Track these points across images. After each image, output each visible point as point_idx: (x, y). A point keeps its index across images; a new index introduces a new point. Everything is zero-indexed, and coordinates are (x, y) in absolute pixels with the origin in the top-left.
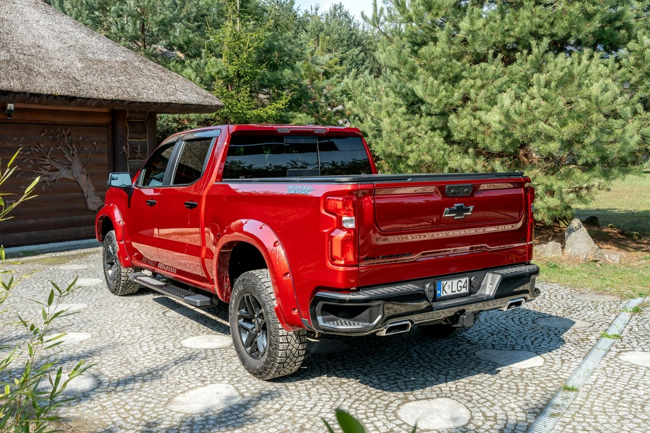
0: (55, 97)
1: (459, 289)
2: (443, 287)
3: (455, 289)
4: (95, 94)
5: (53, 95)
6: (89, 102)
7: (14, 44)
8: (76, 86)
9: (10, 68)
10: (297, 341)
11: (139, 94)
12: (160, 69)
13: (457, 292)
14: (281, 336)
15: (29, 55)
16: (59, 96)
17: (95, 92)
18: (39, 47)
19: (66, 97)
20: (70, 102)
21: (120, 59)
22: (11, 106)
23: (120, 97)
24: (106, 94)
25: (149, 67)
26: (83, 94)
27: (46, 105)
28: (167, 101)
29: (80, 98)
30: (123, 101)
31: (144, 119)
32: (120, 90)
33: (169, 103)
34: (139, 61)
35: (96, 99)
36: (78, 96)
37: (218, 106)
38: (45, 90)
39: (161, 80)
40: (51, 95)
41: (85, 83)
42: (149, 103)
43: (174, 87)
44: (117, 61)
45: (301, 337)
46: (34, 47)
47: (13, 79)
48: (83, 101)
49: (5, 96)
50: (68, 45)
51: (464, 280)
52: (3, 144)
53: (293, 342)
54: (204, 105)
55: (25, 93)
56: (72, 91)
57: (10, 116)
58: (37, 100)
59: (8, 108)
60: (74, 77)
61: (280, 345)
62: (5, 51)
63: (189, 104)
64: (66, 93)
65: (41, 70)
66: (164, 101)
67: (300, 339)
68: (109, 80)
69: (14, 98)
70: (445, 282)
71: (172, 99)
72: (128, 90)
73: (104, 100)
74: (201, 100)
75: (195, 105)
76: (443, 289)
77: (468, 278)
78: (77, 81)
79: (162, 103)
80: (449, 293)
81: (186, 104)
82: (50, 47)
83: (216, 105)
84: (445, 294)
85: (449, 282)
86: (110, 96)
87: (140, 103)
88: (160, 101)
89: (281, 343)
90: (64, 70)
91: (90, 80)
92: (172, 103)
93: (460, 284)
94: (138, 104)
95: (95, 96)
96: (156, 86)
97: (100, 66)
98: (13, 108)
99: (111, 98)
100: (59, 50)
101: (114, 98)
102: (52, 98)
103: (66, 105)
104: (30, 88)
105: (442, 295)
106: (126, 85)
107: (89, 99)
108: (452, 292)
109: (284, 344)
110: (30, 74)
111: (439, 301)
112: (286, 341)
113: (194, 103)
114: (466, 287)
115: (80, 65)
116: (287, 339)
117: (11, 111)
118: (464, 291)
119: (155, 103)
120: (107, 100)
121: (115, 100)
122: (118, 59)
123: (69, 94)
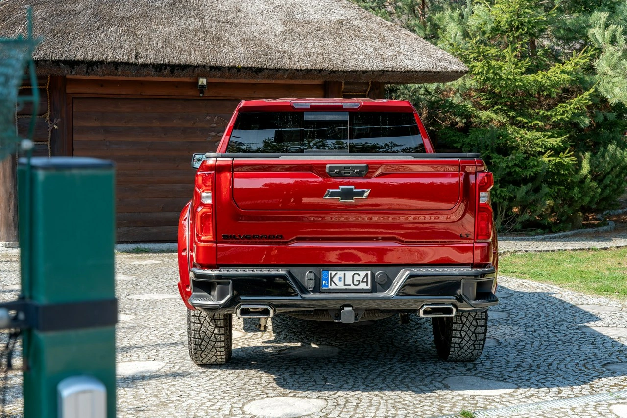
0: (238, 69)
1: (356, 283)
2: (331, 279)
3: (349, 281)
4: (287, 64)
5: (235, 67)
6: (279, 74)
7: (211, 11)
8: (266, 54)
9: (197, 38)
10: (211, 324)
11: (344, 62)
12: (387, 26)
13: (353, 286)
14: (193, 316)
15: (223, 22)
16: (242, 67)
17: (288, 61)
18: (239, 11)
19: (251, 68)
20: (257, 75)
21: (336, 17)
22: (203, 81)
23: (318, 67)
24: (301, 63)
25: (372, 26)
26: (272, 65)
27: (230, 78)
28: (381, 68)
29: (267, 69)
30: (321, 70)
31: (365, 91)
32: (320, 57)
33: (383, 71)
34: (361, 19)
35: (287, 70)
36: (265, 67)
37: (457, 72)
38: (227, 63)
39: (383, 40)
40: (232, 67)
41: (278, 52)
42: (356, 71)
43: (397, 49)
44: (330, 21)
45: (216, 321)
46: (233, 12)
47: (195, 51)
48: (271, 72)
49: (183, 70)
50: (274, 6)
51: (362, 274)
52: (194, 124)
53: (206, 324)
54: (435, 72)
55: (204, 66)
56: (260, 61)
57: (202, 92)
58: (218, 73)
59: (200, 83)
60: (267, 45)
61: (192, 324)
62: (198, 19)
63: (413, 71)
64: (251, 64)
65: (232, 39)
66: (377, 69)
67: (215, 323)
68: (310, 45)
69: (193, 72)
70: (333, 273)
71: (389, 65)
72: (332, 56)
73: (298, 70)
74: (430, 65)
75: (420, 71)
76: (331, 280)
77: (369, 273)
78: (270, 48)
79: (373, 71)
80: (341, 285)
81: (408, 71)
82: (252, 9)
83: (453, 71)
84: (333, 286)
85: (340, 274)
86: (306, 65)
87: (344, 72)
88: (370, 69)
89: (193, 323)
90: (258, 37)
91: (286, 47)
92: (387, 71)
93: (356, 277)
94: (342, 73)
95: (286, 66)
96: (371, 49)
97: (307, 28)
98: (205, 83)
99: (305, 67)
100: (262, 13)
101: (310, 67)
102: (234, 71)
103: (253, 78)
104: (211, 61)
105: (330, 287)
106: (331, 49)
107: (278, 70)
108: (345, 285)
109: (196, 325)
110: (217, 44)
111: (324, 292)
112: (198, 322)
113: (419, 69)
114: (367, 282)
115: (280, 29)
116: (200, 320)
117: (203, 86)
118: (363, 286)
119: (364, 72)
120: (301, 70)
121: (311, 70)
122: (332, 18)
123: (255, 64)
